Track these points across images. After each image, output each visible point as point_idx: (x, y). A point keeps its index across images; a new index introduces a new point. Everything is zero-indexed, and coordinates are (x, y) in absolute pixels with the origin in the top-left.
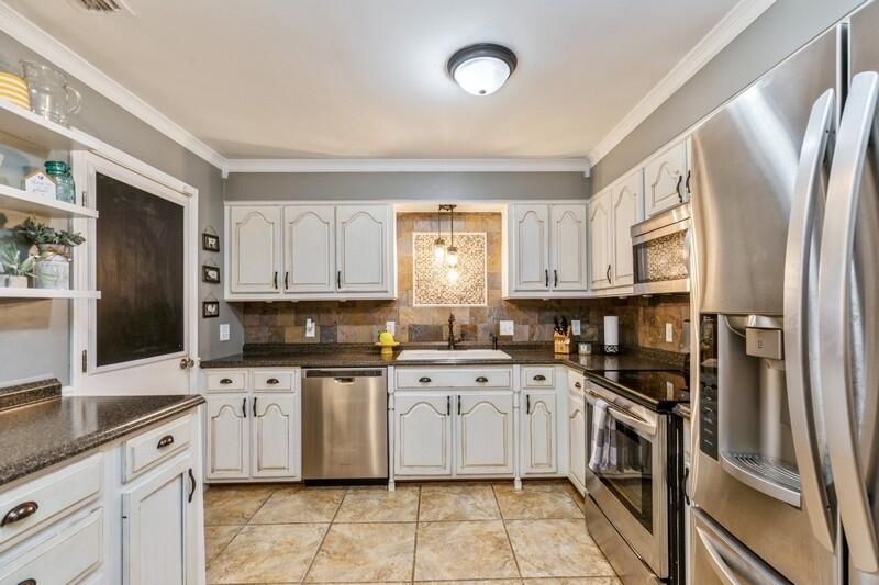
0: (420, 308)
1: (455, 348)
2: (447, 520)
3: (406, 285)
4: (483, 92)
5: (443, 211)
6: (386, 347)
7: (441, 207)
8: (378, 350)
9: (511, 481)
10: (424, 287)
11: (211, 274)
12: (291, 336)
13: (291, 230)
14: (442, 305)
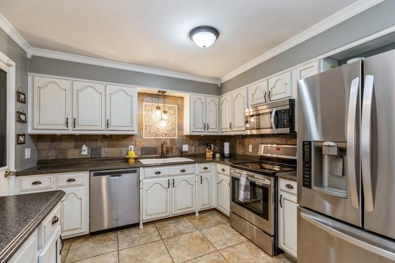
0: (147, 138)
1: (165, 157)
2: (175, 236)
3: (141, 128)
4: (205, 46)
5: (160, 93)
6: (131, 158)
7: (159, 92)
8: (126, 160)
9: (194, 213)
10: (148, 129)
11: (21, 118)
12: (72, 154)
13: (78, 95)
14: (157, 138)
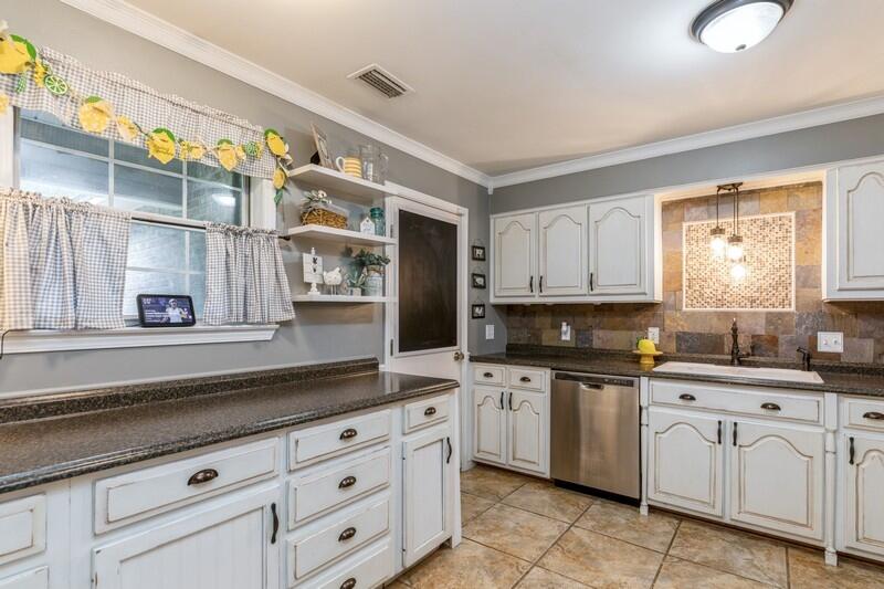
0: (694, 309)
1: (741, 364)
2: (705, 564)
3: (674, 286)
4: (743, 47)
5: (722, 192)
6: (646, 355)
7: (720, 188)
8: (637, 359)
10: (698, 288)
11: (480, 282)
12: (547, 339)
13: (545, 234)
14: (724, 309)
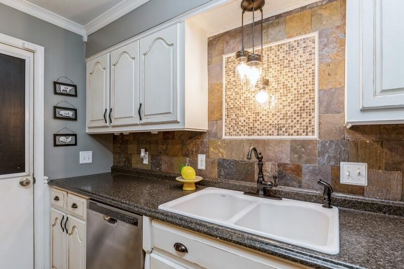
0: (231, 139)
3: (217, 115)
6: (189, 184)
10: (234, 116)
12: (135, 162)
13: (114, 71)
